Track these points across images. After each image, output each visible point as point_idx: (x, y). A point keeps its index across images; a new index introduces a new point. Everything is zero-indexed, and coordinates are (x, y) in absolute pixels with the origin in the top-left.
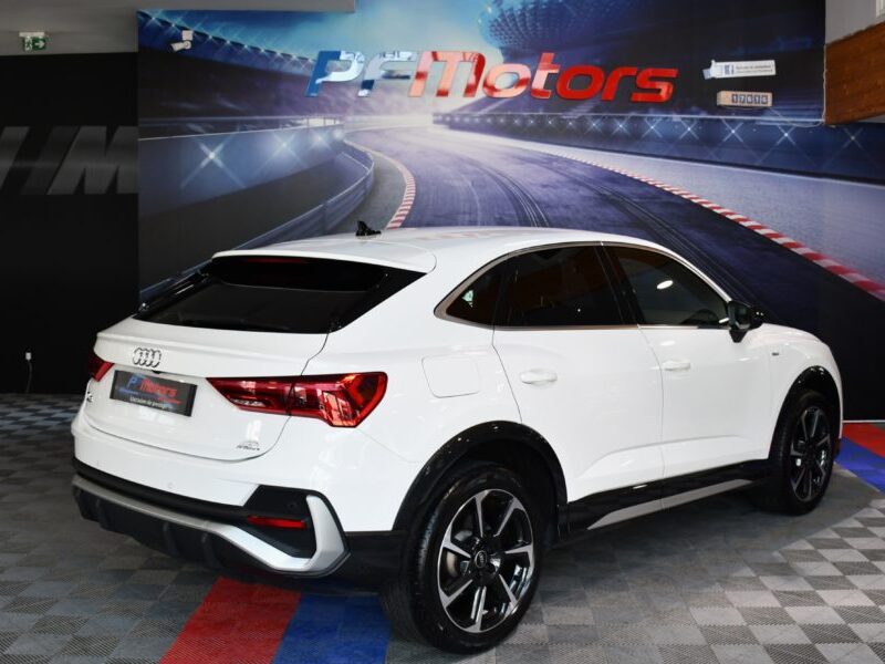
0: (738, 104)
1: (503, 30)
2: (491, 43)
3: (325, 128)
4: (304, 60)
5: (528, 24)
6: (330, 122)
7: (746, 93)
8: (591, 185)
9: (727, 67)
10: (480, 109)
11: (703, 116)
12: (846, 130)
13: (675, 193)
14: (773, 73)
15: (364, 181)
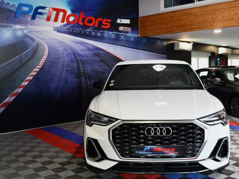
0: (124, 30)
1: (71, 4)
2: (68, 7)
3: (21, 29)
4: (14, 5)
5: (77, 3)
6: (23, 27)
7: (126, 27)
8: (93, 50)
9: (121, 20)
10: (65, 27)
11: (116, 33)
12: (143, 38)
13: (111, 53)
14: (129, 23)
15: (33, 47)
